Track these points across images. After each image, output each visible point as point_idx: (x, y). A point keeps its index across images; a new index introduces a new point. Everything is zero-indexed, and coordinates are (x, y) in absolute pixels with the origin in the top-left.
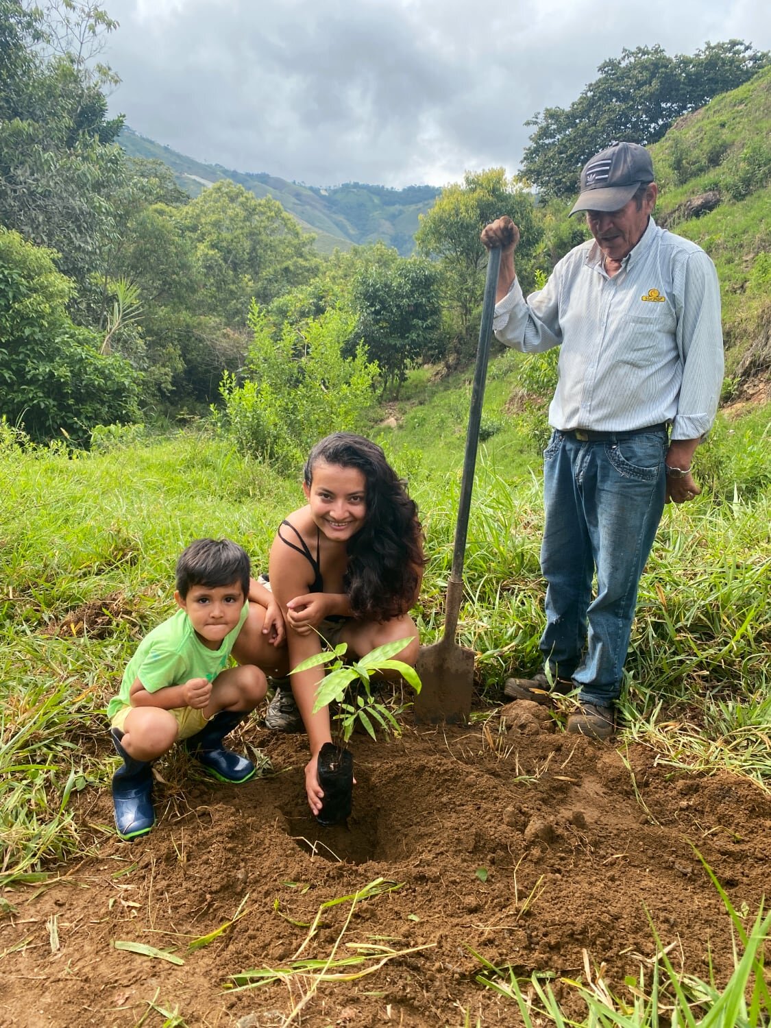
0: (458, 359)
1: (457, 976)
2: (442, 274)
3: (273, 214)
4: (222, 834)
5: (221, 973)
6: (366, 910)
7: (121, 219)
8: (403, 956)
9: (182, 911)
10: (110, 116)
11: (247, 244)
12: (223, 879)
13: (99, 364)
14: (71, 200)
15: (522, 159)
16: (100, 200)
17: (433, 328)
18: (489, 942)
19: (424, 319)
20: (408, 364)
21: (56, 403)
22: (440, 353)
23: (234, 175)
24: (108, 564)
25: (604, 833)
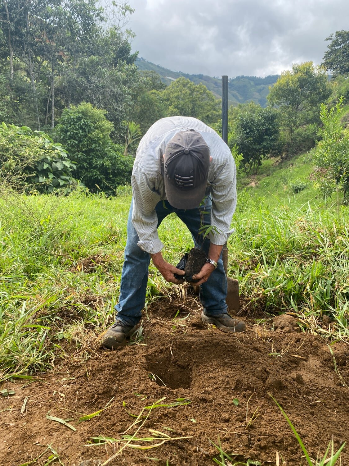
0: (287, 154)
1: (204, 456)
2: (279, 114)
3: (202, 91)
4: (110, 366)
5: (88, 435)
6: (170, 413)
7: (134, 97)
8: (177, 441)
9: (82, 401)
10: (132, 53)
11: (191, 106)
12: (104, 388)
13: (123, 160)
14: (113, 89)
15: (323, 57)
16: (125, 88)
17: (275, 140)
18: (226, 440)
19: (270, 136)
20: (262, 157)
21: (105, 177)
22: (278, 152)
23: (187, 76)
24: (106, 242)
25: (313, 388)
